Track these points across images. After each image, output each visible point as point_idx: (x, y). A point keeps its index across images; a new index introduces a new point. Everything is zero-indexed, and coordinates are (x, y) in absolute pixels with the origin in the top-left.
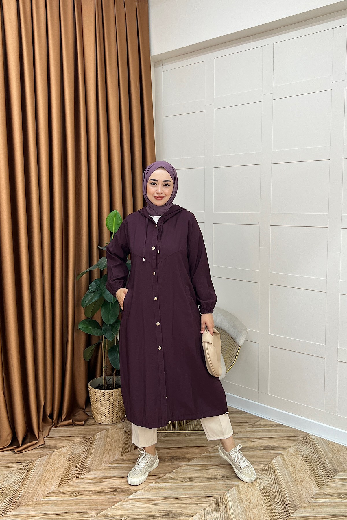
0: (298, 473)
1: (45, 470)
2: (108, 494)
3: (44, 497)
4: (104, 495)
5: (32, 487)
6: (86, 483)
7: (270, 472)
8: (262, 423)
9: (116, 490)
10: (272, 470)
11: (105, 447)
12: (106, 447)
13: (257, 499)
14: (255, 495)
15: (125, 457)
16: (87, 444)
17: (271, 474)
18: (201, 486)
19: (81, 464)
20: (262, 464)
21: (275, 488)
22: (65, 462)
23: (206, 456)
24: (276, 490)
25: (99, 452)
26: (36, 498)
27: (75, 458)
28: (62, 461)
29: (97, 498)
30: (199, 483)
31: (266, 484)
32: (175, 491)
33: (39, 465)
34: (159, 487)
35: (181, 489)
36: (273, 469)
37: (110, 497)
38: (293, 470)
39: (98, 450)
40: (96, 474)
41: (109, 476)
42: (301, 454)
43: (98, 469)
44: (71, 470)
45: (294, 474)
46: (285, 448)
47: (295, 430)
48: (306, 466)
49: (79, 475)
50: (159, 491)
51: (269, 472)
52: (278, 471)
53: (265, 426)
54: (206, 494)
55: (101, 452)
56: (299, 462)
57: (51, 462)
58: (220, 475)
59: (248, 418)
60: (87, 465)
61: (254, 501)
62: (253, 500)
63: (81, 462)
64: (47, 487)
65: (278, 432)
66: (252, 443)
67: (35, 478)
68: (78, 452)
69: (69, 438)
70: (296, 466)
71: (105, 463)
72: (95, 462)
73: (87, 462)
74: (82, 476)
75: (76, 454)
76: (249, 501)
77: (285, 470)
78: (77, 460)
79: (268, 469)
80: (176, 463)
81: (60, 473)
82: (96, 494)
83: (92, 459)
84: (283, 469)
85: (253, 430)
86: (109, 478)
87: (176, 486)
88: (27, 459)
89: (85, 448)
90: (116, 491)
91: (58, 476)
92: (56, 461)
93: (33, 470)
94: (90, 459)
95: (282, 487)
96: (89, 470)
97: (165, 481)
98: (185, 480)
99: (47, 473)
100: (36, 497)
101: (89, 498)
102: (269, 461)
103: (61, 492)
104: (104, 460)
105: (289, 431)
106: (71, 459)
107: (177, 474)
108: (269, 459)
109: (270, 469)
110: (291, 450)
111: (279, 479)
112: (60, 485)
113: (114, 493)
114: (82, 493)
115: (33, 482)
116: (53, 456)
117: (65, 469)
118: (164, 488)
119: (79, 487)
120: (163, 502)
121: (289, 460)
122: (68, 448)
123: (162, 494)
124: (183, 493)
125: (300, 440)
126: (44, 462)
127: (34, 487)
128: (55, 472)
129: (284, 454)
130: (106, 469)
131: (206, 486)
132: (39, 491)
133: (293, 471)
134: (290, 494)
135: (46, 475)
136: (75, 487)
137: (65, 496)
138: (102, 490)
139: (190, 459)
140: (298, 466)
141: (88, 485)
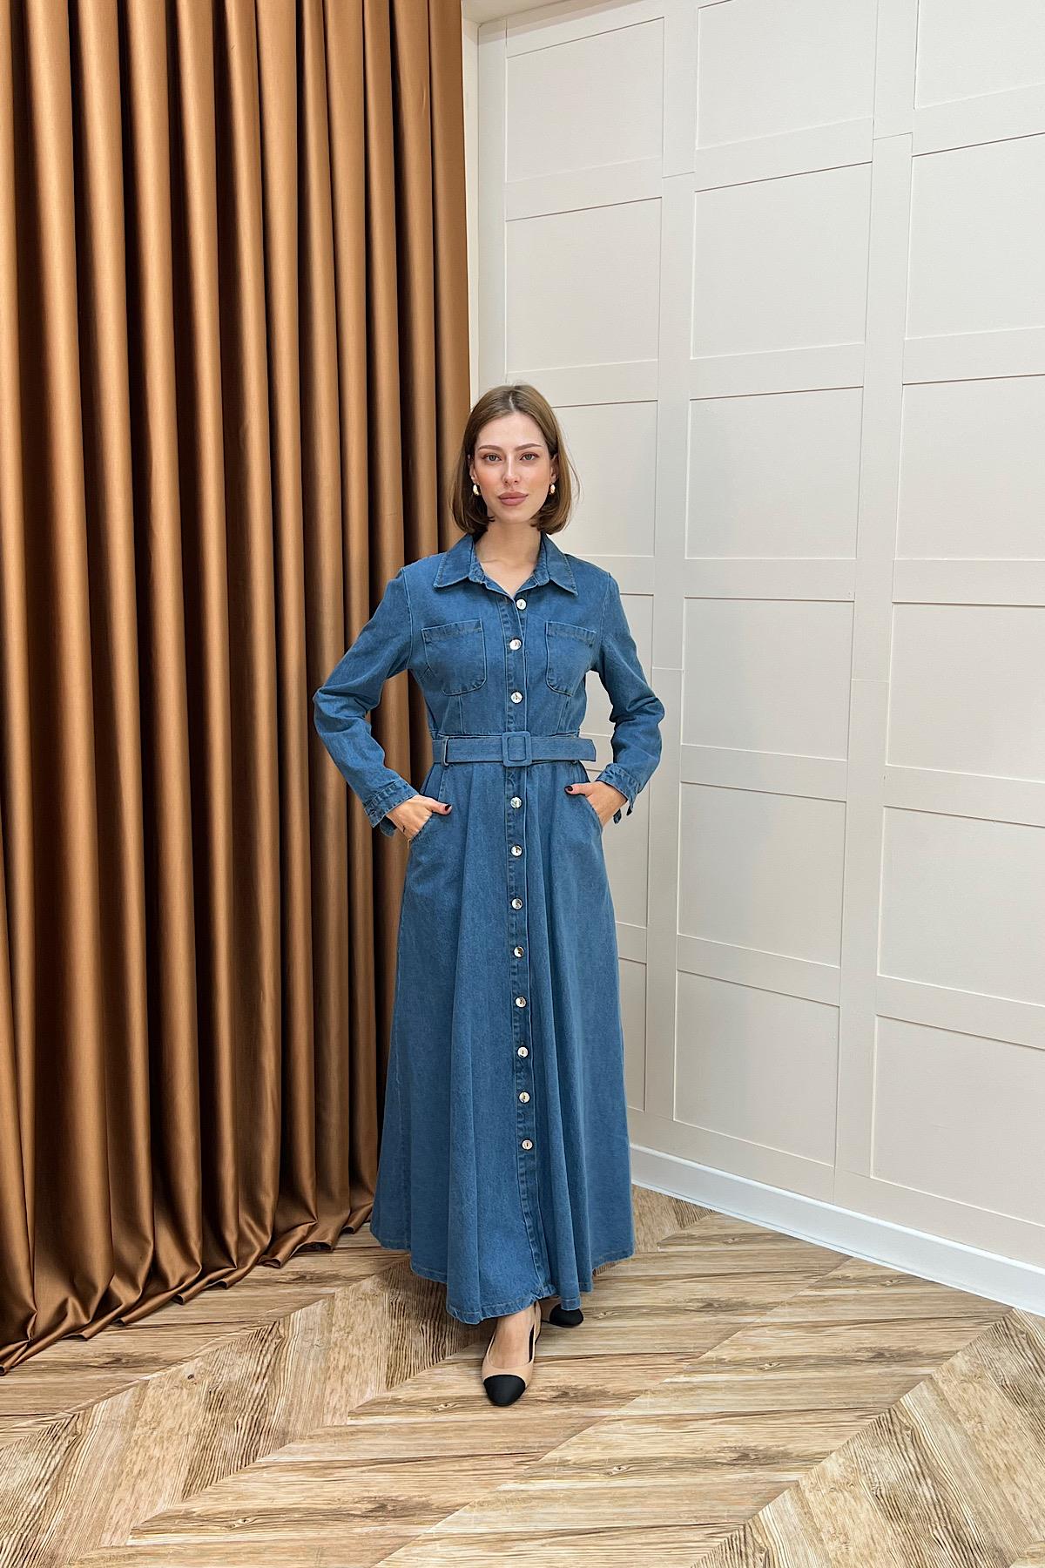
0: (994, 1440)
1: (129, 1441)
2: (358, 1519)
3: (137, 1532)
4: (342, 1525)
5: (91, 1498)
6: (277, 1485)
7: (899, 1437)
8: (850, 1273)
9: (383, 1507)
10: (904, 1432)
11: (327, 1360)
12: (332, 1359)
13: (868, 1533)
14: (862, 1516)
15: (403, 1392)
16: (265, 1348)
17: (903, 1446)
18: (673, 1489)
19: (253, 1417)
20: (870, 1411)
21: (926, 1491)
22: (196, 1413)
23: (676, 1386)
24: (930, 1500)
25: (308, 1375)
26: (108, 1538)
27: (229, 1396)
28: (185, 1408)
29: (324, 1534)
30: (664, 1480)
31: (893, 1478)
32: (587, 1507)
33: (107, 1424)
34: (530, 1493)
35: (607, 1498)
36: (907, 1428)
37: (366, 1530)
38: (976, 1430)
39: (305, 1370)
40: (306, 1452)
41: (355, 1458)
42: (996, 1376)
43: (312, 1434)
44: (221, 1439)
45: (982, 1444)
46: (939, 1358)
47: (963, 1294)
48: (1018, 1417)
49: (248, 1456)
50: (531, 1508)
51: (897, 1439)
52: (929, 1436)
53: (862, 1281)
54: (695, 1517)
55: (315, 1376)
56: (995, 1405)
57: (147, 1413)
58: (732, 1452)
59: (801, 1255)
60: (275, 1420)
61: (859, 1537)
62: (857, 1533)
63: (249, 1410)
64: (143, 1498)
65: (909, 1302)
66: (827, 1341)
67: (98, 1467)
68: (237, 1378)
69: (199, 1330)
70: (984, 1416)
71: (335, 1413)
72: (299, 1412)
73: (271, 1409)
74: (260, 1460)
75: (230, 1383)
76: (842, 1538)
77: (949, 1429)
78: (235, 1403)
79: (891, 1428)
80: (576, 1409)
81: (181, 1451)
82: (315, 1522)
83: (287, 1399)
84: (941, 1427)
85: (822, 1298)
86: (353, 1464)
87: (586, 1491)
88: (64, 1401)
89: (260, 1363)
90: (382, 1509)
91: (179, 1462)
92: (163, 1409)
93: (89, 1440)
94: (282, 1401)
95: (948, 1489)
96: (283, 1438)
97: (545, 1472)
98: (615, 1469)
99: (136, 1450)
100: (110, 1533)
101: (294, 1535)
102: (890, 1400)
103: (194, 1515)
104: (329, 1403)
105: (943, 1299)
106: (217, 1401)
107: (585, 1449)
108: (889, 1395)
109: (897, 1430)
110: (960, 1362)
111: (934, 1461)
112: (186, 1493)
113: (376, 1517)
114: (267, 1517)
115: (91, 1481)
116: (150, 1392)
117: (199, 1436)
118: (545, 1498)
119: (253, 1496)
120: (550, 1544)
121: (958, 1397)
122: (201, 1363)
123: (542, 1516)
124: (615, 1514)
125: (985, 1328)
126: (123, 1411)
127: (97, 1498)
128: (165, 1448)
129: (936, 1376)
130: (340, 1434)
131: (689, 1488)
132: (117, 1514)
133: (976, 1433)
134: (980, 1513)
135: (134, 1456)
136: (240, 1496)
137: (210, 1527)
138: (333, 1507)
139: (624, 1398)
140: (991, 1418)
141: (283, 1490)
